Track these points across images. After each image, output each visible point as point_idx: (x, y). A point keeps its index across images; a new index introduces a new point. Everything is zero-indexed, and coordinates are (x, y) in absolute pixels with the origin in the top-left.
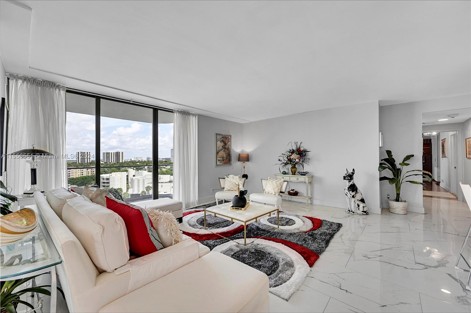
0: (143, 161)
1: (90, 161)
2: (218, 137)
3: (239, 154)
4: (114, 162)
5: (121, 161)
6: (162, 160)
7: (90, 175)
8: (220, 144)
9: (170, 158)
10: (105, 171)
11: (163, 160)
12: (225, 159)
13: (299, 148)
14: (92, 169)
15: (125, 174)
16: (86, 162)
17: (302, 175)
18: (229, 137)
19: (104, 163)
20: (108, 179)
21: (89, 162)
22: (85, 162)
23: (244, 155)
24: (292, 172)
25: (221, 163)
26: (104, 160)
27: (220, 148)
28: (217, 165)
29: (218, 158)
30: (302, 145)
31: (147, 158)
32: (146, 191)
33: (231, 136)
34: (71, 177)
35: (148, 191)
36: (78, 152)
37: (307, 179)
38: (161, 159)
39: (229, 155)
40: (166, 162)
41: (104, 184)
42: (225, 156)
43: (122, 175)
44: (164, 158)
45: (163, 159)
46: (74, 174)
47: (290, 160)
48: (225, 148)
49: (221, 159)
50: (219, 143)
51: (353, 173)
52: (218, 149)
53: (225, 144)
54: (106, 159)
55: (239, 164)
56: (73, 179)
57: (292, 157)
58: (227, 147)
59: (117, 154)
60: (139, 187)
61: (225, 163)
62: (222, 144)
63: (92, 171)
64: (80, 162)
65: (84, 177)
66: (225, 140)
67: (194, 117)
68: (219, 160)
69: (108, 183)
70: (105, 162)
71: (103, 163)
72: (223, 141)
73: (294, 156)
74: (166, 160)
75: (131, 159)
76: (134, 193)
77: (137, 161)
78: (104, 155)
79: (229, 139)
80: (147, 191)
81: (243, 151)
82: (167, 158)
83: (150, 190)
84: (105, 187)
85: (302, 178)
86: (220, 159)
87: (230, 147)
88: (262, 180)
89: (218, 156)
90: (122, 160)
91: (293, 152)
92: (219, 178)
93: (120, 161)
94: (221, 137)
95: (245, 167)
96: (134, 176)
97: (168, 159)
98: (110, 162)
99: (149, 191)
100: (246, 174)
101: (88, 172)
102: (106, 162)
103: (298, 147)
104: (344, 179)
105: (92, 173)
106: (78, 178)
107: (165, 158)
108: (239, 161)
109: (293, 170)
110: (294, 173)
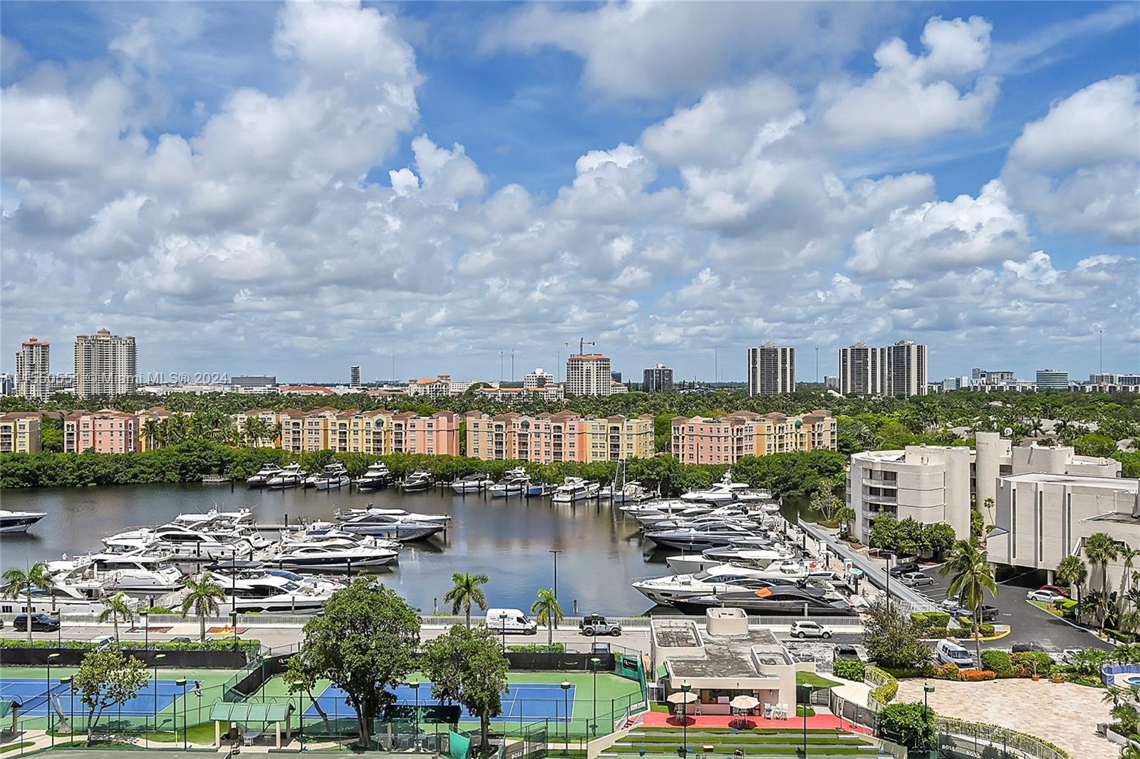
1: (791, 389)
4: (886, 394)
5: (914, 392)
7: (806, 449)
10: (859, 435)
14: (813, 426)
15: (962, 456)
16: (780, 391)
19: (844, 398)
20: (890, 476)
21: (788, 391)
22: (776, 390)
26: (845, 382)
31: (1039, 375)
32: (1084, 558)
34: (744, 453)
35: (1099, 563)
36: (754, 350)
38: (1116, 381)
41: (873, 497)
43: (950, 463)
46: (754, 441)
54: (852, 378)
56: (751, 461)
59: (899, 355)
60: (1039, 530)
63: (813, 435)
64: (759, 391)
65: (790, 455)
69: (892, 493)
70: (849, 392)
71: (841, 395)
75: (958, 381)
76: (1014, 563)
77: (988, 388)
78: (845, 361)
80: (1093, 562)
83: (1110, 560)
84: (877, 510)
90: (918, 385)
93: (909, 389)
96: (1006, 470)
98: (870, 392)
99: (1104, 562)
101: (801, 435)
102: (853, 395)
105: (814, 443)
106: (767, 460)
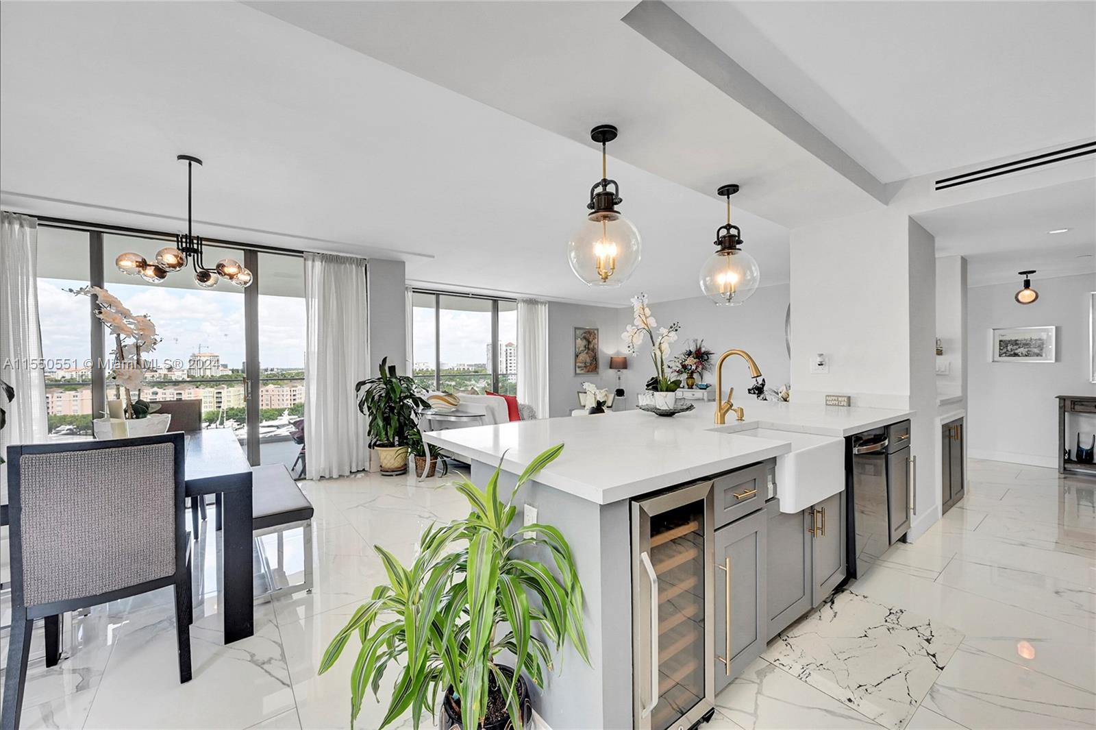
0: (430, 370)
2: (578, 332)
3: (612, 358)
6: (468, 369)
8: (581, 343)
9: (485, 365)
11: (470, 369)
12: (589, 364)
13: (700, 348)
17: (701, 389)
18: (596, 332)
23: (618, 360)
24: (688, 385)
25: (582, 372)
27: (581, 349)
28: (576, 374)
29: (577, 364)
30: (704, 343)
33: (598, 330)
37: (706, 394)
39: (595, 359)
40: (477, 372)
42: (588, 360)
44: (473, 364)
45: (471, 366)
47: (684, 367)
48: (589, 349)
49: (583, 365)
50: (579, 341)
51: (763, 385)
52: (577, 350)
53: (589, 342)
55: (612, 372)
57: (686, 363)
58: (591, 346)
61: (588, 371)
62: (584, 342)
66: (589, 338)
67: (543, 306)
68: (579, 367)
72: (585, 338)
73: (691, 361)
74: (477, 369)
79: (595, 334)
81: (618, 353)
82: (478, 363)
85: (699, 393)
86: (580, 365)
87: (596, 347)
88: (638, 394)
89: (578, 361)
91: (690, 354)
92: (578, 392)
94: (582, 331)
95: (621, 379)
97: (481, 367)
100: (621, 388)
103: (698, 347)
104: (749, 393)
107: (475, 365)
108: (611, 368)
109: (690, 382)
110: (691, 387)
